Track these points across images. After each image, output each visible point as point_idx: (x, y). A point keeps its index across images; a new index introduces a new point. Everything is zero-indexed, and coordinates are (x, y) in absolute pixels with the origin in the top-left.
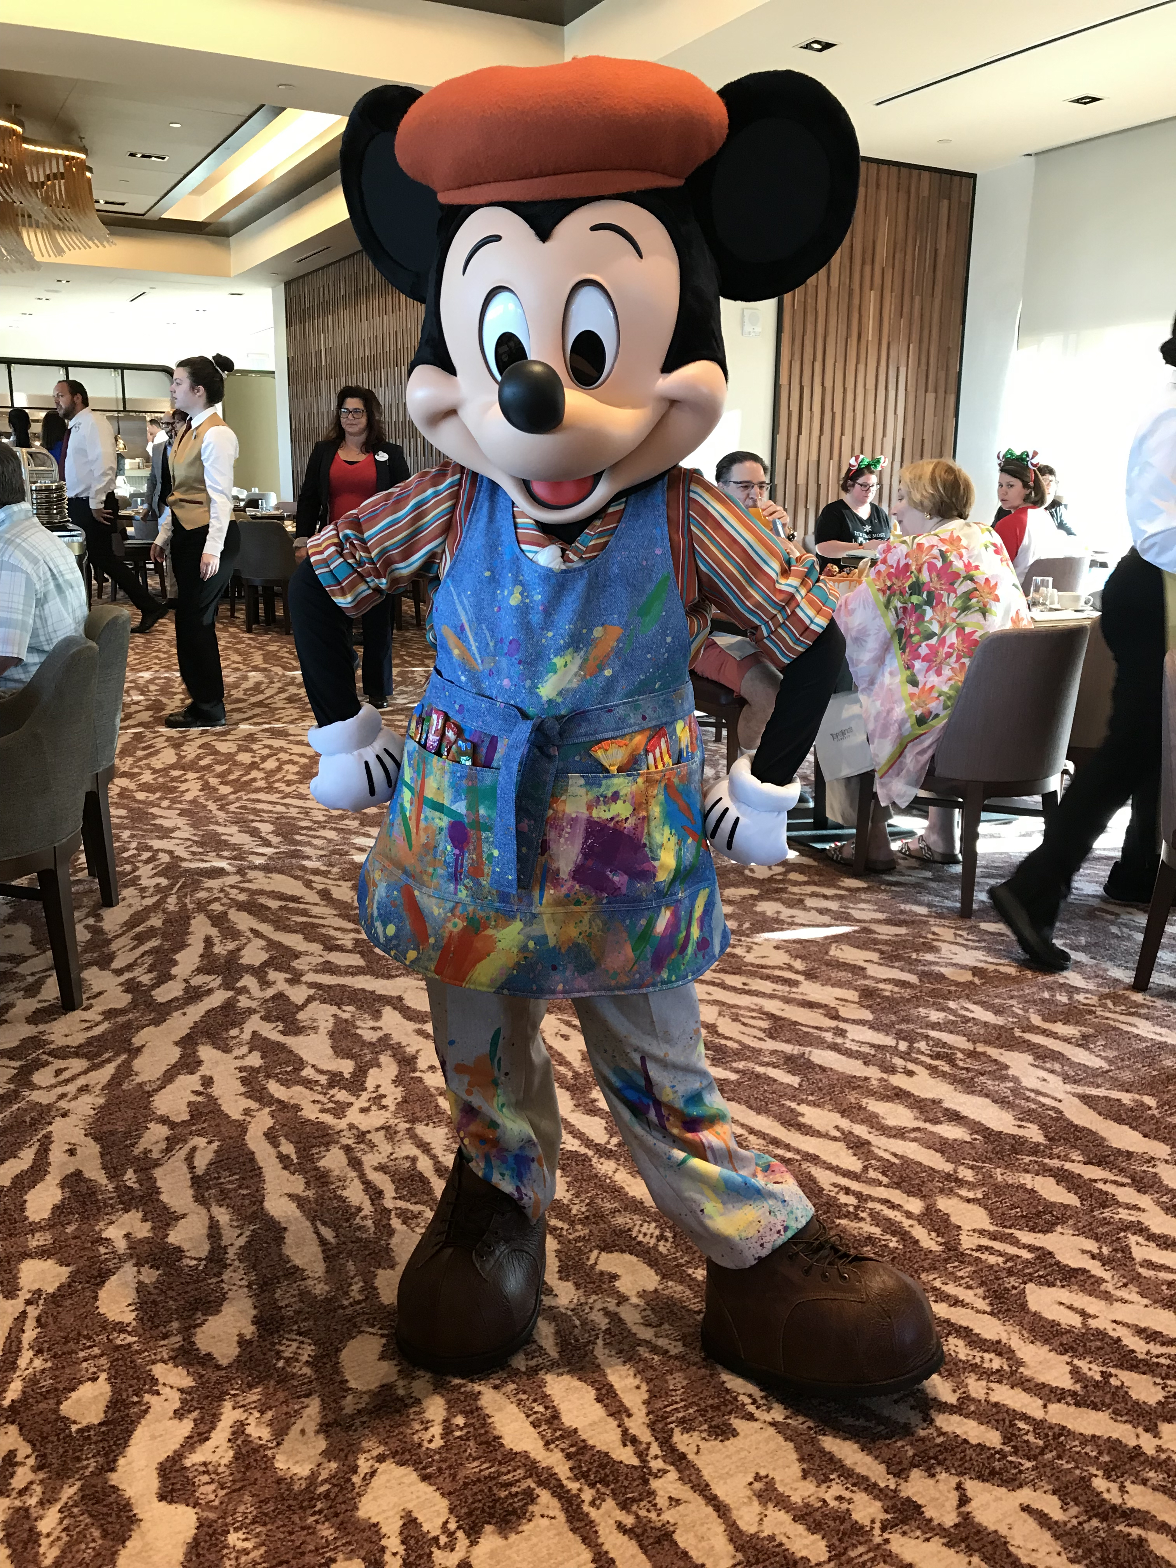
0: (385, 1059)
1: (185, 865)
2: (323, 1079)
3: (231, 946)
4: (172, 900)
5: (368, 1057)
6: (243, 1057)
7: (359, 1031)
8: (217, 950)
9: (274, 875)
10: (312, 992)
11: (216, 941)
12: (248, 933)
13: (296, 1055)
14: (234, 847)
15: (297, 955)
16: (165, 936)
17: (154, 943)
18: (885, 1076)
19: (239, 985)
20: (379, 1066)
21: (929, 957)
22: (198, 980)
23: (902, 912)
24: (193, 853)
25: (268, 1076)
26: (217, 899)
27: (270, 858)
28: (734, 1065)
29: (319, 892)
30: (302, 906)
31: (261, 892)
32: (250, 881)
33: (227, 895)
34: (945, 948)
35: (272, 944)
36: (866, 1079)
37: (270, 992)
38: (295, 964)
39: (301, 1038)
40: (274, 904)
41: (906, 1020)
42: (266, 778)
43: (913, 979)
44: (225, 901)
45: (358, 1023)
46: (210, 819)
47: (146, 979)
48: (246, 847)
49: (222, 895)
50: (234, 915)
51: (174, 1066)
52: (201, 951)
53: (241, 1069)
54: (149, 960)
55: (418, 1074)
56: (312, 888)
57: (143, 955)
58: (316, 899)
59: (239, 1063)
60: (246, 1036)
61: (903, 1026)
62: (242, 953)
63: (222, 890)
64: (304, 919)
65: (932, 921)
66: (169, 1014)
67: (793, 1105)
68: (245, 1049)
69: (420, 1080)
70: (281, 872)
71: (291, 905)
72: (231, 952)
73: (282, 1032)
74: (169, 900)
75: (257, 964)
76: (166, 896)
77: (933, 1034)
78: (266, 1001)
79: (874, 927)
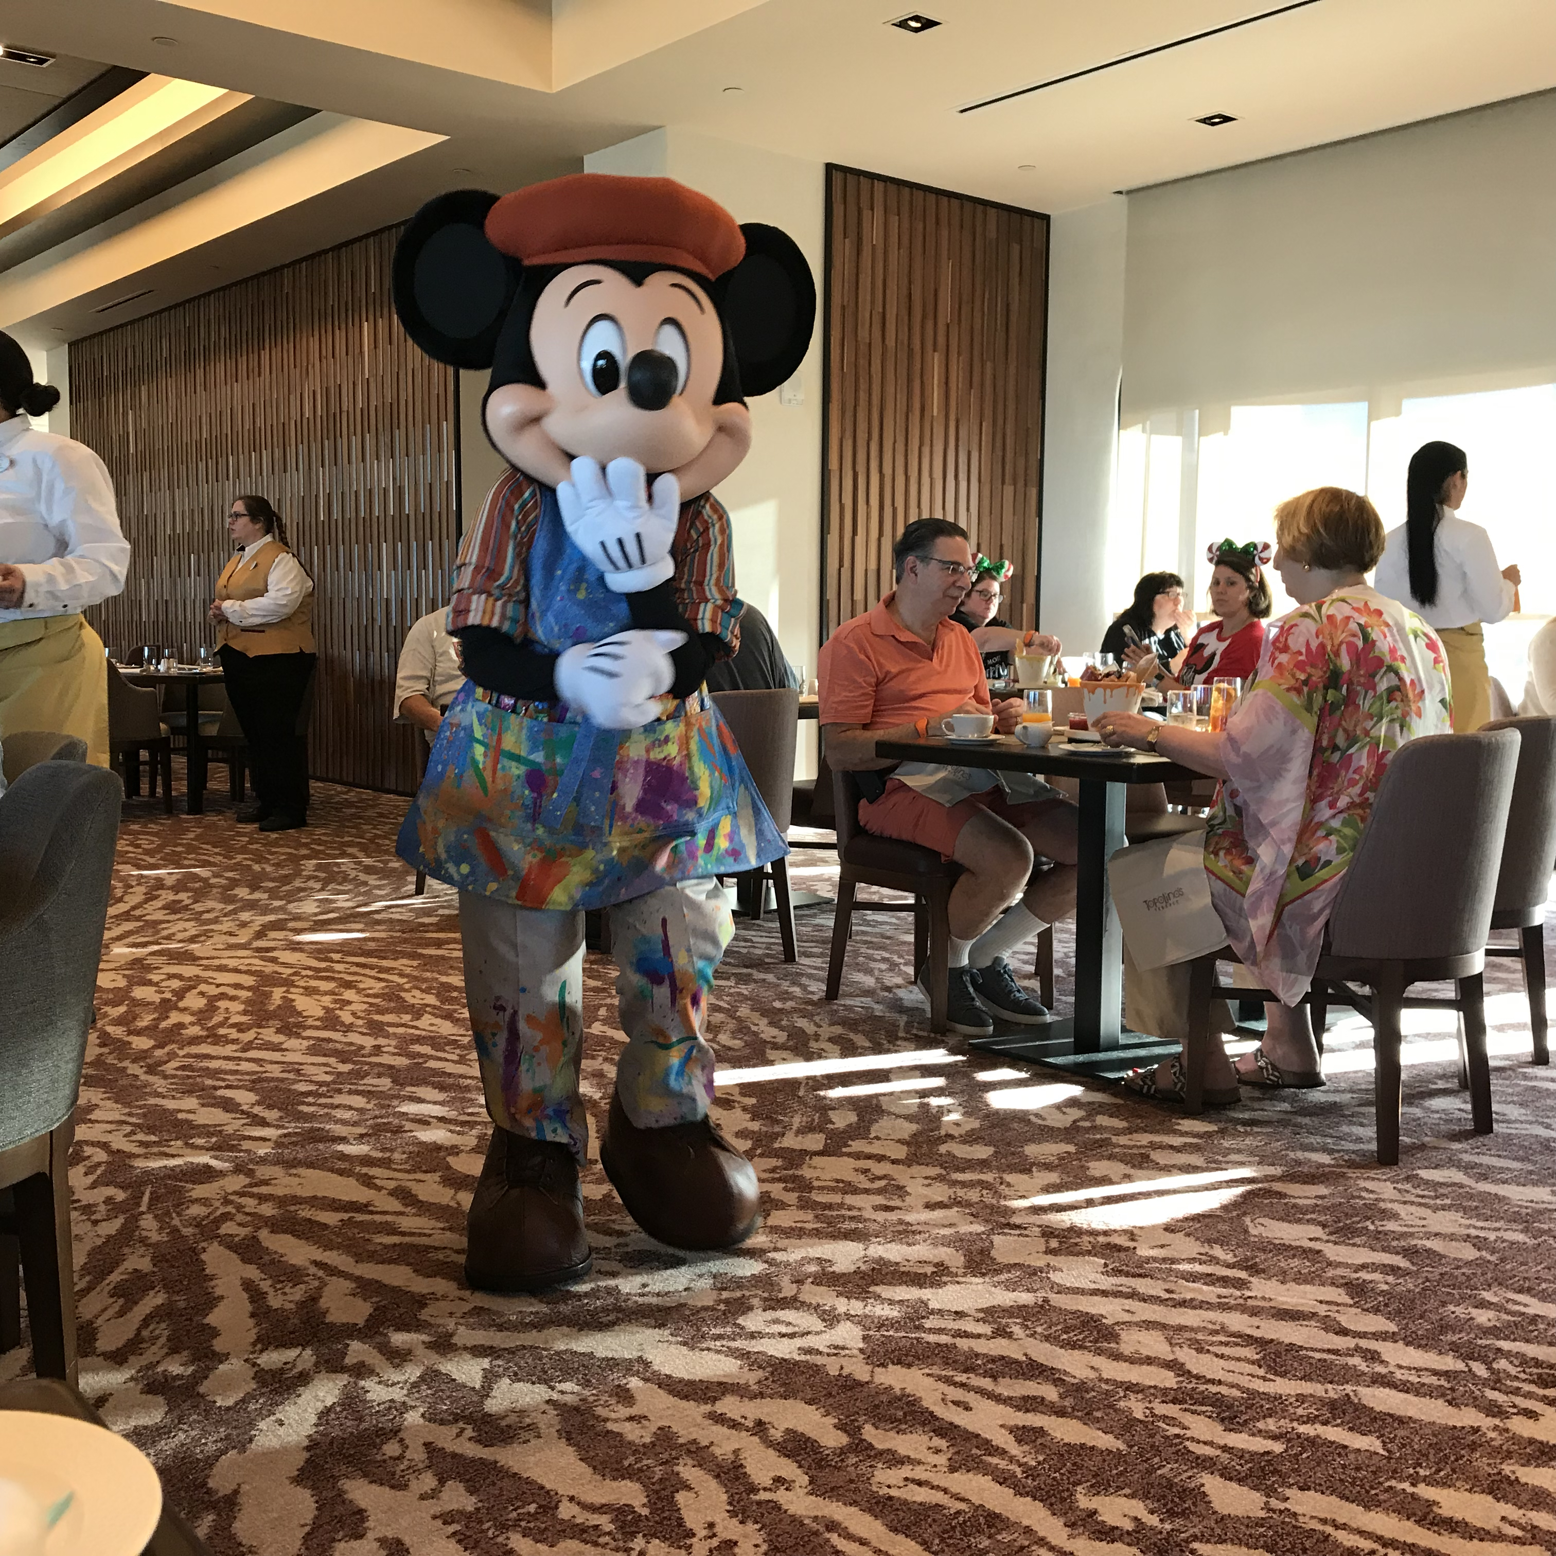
0: (688, 1471)
1: (140, 1163)
2: (604, 1522)
3: (298, 1293)
4: (148, 1223)
5: (659, 1472)
6: (433, 1495)
7: (610, 1426)
8: (275, 1301)
9: (302, 1171)
10: (486, 1363)
11: (265, 1286)
12: (313, 1270)
13: (529, 1482)
14: (207, 1131)
15: (421, 1301)
16: (169, 1286)
17: (155, 1300)
18: (1497, 1421)
19: (349, 1360)
20: (689, 1488)
21: (1391, 1226)
22: (272, 1359)
23: (1298, 1163)
24: (142, 1144)
25: (504, 1527)
26: (226, 1217)
27: (278, 1144)
28: (1260, 1425)
29: (393, 1193)
30: (378, 1218)
31: (296, 1200)
32: (266, 1183)
33: (239, 1208)
34: (1401, 1210)
35: (365, 1288)
36: (1476, 1430)
37: (413, 1372)
38: (424, 1315)
39: (517, 1448)
40: (331, 1218)
41: (1444, 1327)
42: (199, 1022)
43: (1401, 1262)
44: (240, 1217)
45: (600, 1411)
46: (141, 1090)
47: (175, 1368)
48: (229, 1130)
49: (230, 1209)
50: (270, 1240)
51: (316, 1525)
52: (249, 1308)
53: (447, 1518)
54: (162, 1330)
55: (763, 1496)
56: (379, 1189)
57: (146, 1322)
58: (395, 1205)
59: (434, 1507)
60: (417, 1454)
61: (1450, 1337)
62: (323, 1303)
63: (226, 1202)
64: (396, 1239)
65: (1350, 1173)
66: (252, 1424)
67: (1406, 1486)
68: (428, 1481)
69: (776, 1507)
70: (311, 1165)
71: (360, 1217)
72: (301, 1305)
73: (478, 1441)
74: (142, 1223)
75: (361, 1322)
76: (136, 1218)
77: (1505, 1345)
78: (415, 1385)
79: (1278, 1186)
